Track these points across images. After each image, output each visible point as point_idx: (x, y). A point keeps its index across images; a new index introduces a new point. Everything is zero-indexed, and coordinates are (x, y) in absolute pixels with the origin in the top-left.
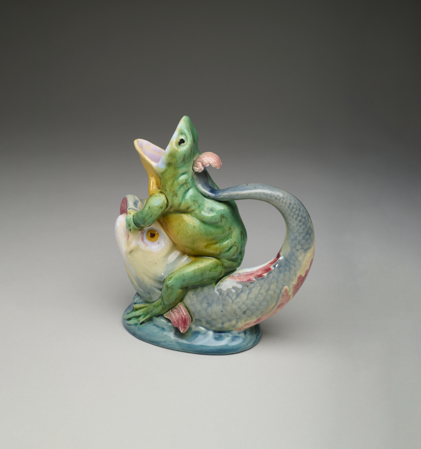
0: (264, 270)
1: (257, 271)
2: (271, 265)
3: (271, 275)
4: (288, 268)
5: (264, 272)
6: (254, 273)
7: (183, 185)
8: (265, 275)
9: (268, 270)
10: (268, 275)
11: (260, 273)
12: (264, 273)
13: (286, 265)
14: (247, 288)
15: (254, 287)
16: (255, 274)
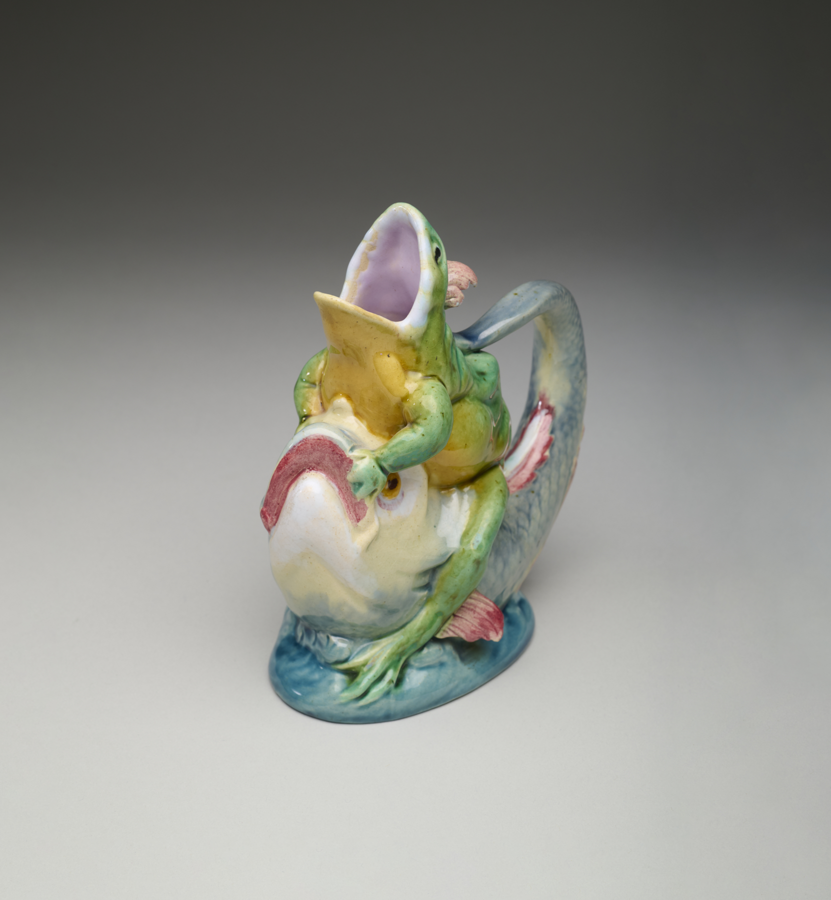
3: (556, 449)
4: (574, 423)
8: (548, 454)
10: (551, 452)
12: (545, 452)
13: (571, 418)
14: (534, 495)
15: (541, 487)
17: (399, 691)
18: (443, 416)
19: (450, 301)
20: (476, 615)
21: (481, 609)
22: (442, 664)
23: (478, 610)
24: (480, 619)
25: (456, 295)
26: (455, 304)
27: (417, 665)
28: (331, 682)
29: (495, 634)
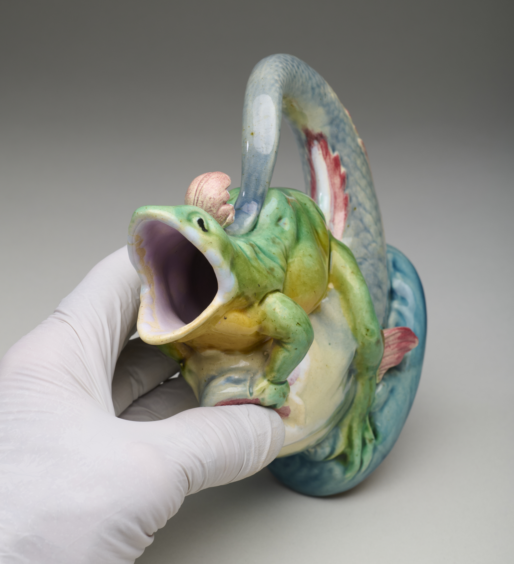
0: (335, 170)
1: (332, 185)
2: (330, 155)
3: (345, 159)
4: (342, 125)
5: (338, 173)
6: (335, 193)
7: (256, 253)
8: (343, 170)
9: (337, 163)
10: (344, 166)
11: (337, 181)
12: (340, 172)
13: (338, 126)
14: (357, 210)
15: (357, 198)
16: (337, 190)
17: (380, 438)
18: (299, 325)
19: (228, 223)
20: (392, 347)
21: (393, 340)
22: (392, 391)
23: (390, 343)
24: (396, 347)
25: (227, 214)
26: (233, 220)
27: (377, 409)
28: (331, 471)
29: (413, 344)
